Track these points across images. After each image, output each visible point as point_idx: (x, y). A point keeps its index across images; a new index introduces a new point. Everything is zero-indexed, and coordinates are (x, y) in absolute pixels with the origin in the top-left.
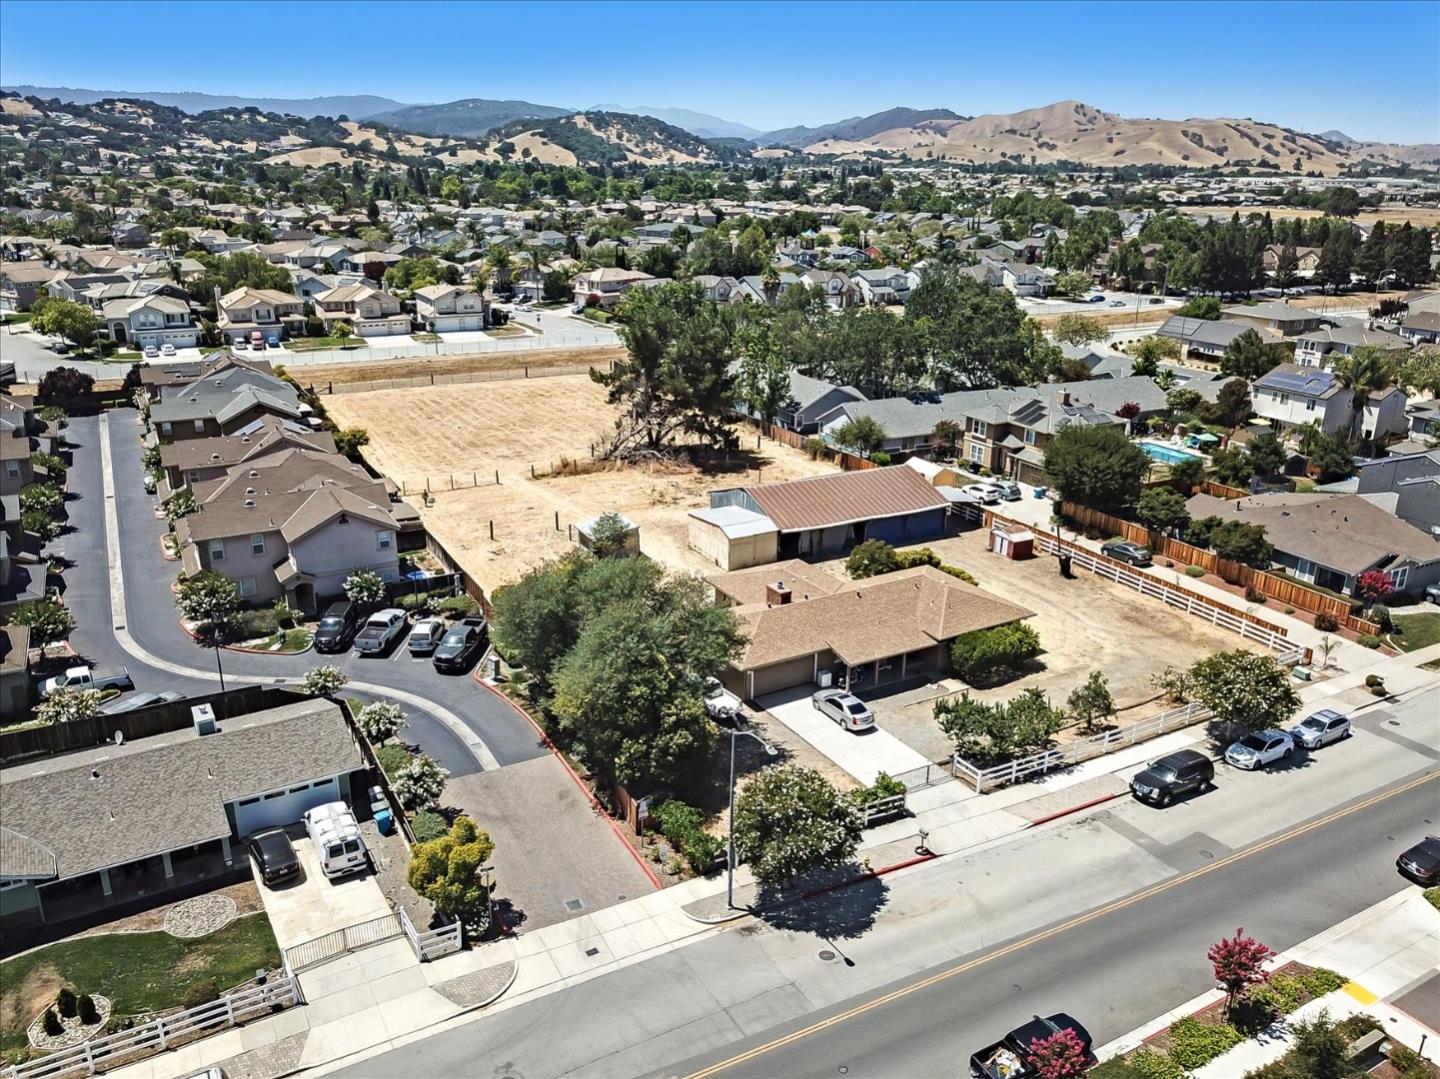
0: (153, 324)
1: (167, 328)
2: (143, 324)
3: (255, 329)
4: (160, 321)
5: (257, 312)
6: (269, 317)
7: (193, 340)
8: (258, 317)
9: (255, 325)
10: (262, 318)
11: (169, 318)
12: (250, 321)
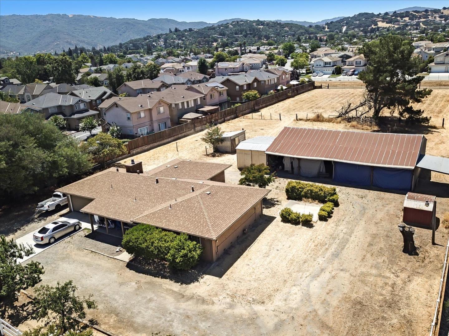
0: (320, 65)
1: (324, 67)
2: (317, 65)
3: (353, 68)
4: (322, 64)
5: (356, 62)
6: (360, 64)
7: (332, 72)
8: (356, 64)
9: (354, 67)
10: (358, 64)
11: (326, 63)
12: (353, 65)
